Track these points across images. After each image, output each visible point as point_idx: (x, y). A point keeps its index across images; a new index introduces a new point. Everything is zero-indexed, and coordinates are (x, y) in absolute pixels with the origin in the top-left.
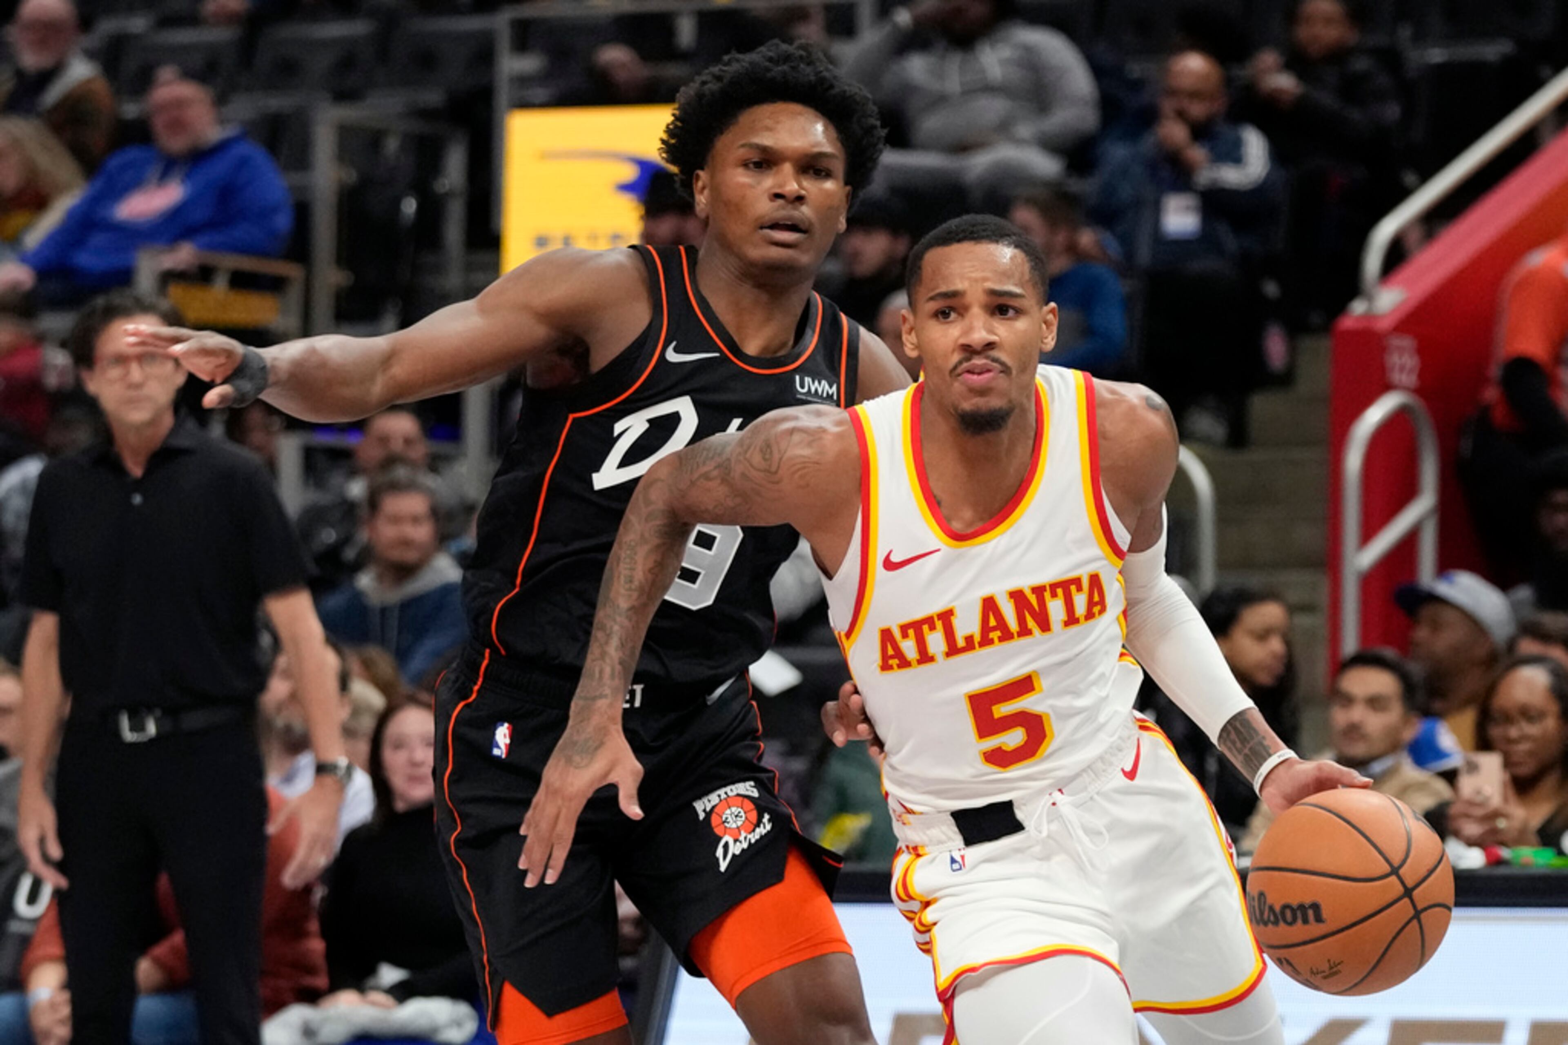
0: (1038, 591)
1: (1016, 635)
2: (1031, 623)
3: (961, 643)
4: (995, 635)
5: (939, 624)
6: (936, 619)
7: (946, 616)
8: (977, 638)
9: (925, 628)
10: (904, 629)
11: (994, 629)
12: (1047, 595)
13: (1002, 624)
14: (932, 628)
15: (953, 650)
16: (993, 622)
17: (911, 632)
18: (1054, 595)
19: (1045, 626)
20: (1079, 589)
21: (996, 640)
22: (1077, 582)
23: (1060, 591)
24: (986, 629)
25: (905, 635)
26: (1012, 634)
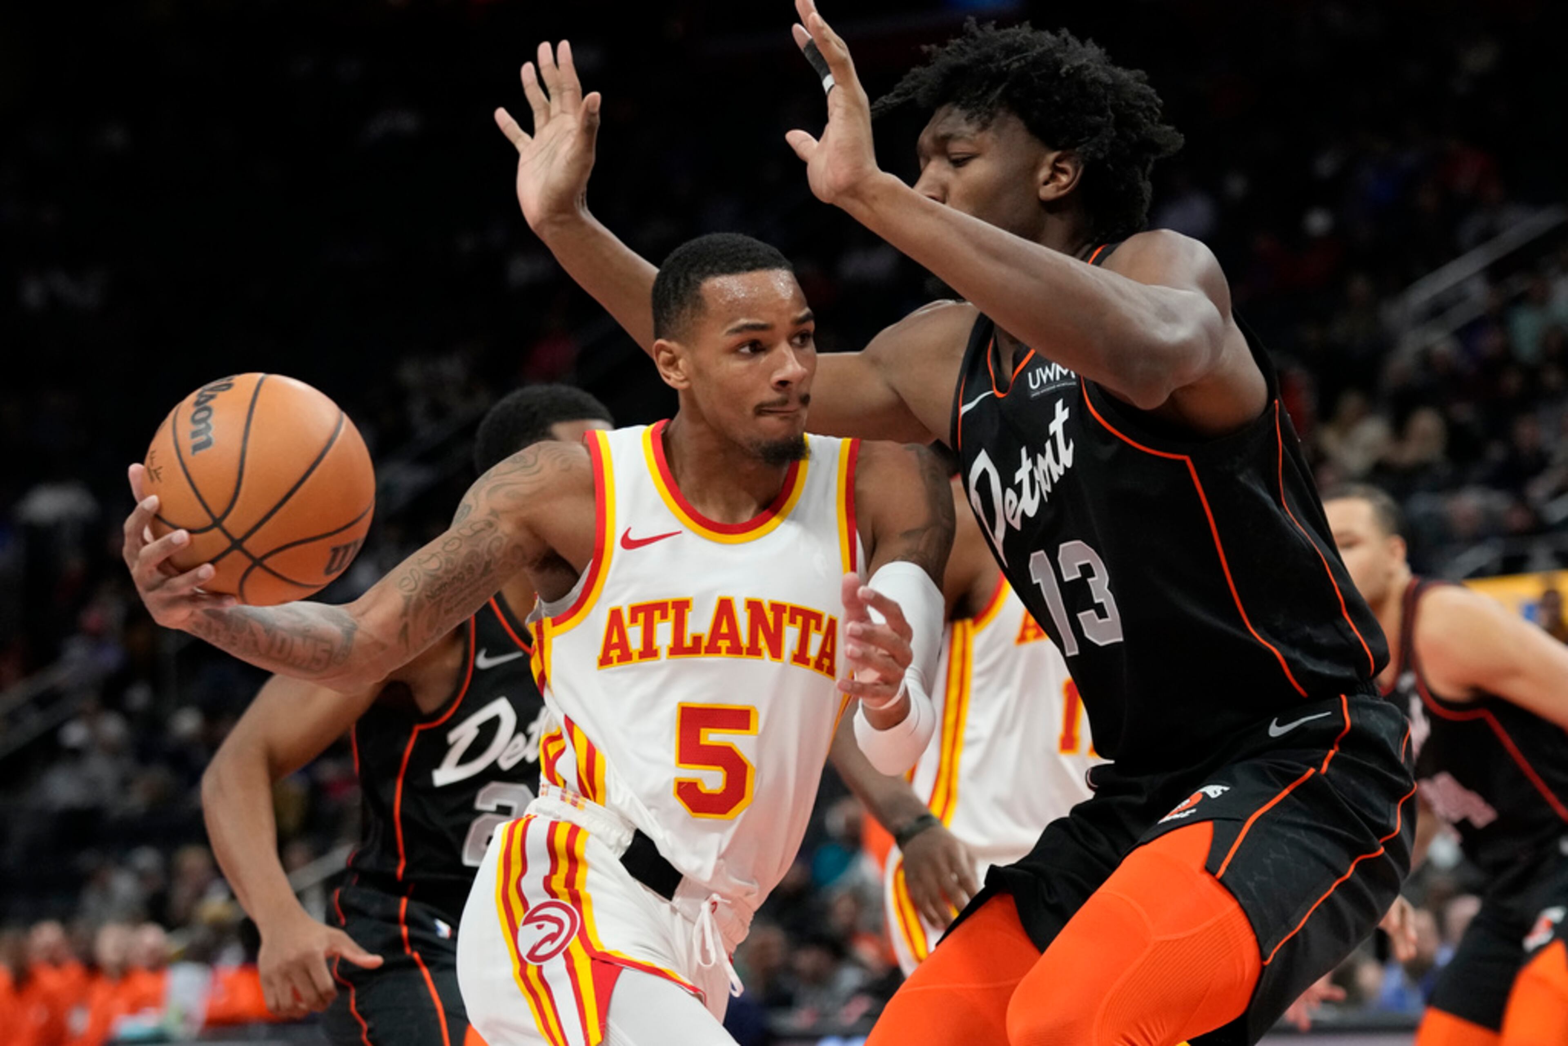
0: (778, 609)
1: (744, 651)
2: (762, 643)
3: (688, 642)
4: (724, 644)
5: (671, 613)
6: (670, 606)
7: (681, 606)
8: (705, 642)
9: (657, 614)
10: (635, 611)
11: (724, 637)
12: (786, 617)
13: (733, 635)
14: (664, 616)
15: (677, 649)
16: (724, 629)
17: (641, 616)
18: (793, 621)
19: (776, 653)
20: (818, 627)
21: (724, 650)
22: (818, 617)
23: (799, 619)
24: (716, 634)
25: (634, 620)
26: (742, 648)
